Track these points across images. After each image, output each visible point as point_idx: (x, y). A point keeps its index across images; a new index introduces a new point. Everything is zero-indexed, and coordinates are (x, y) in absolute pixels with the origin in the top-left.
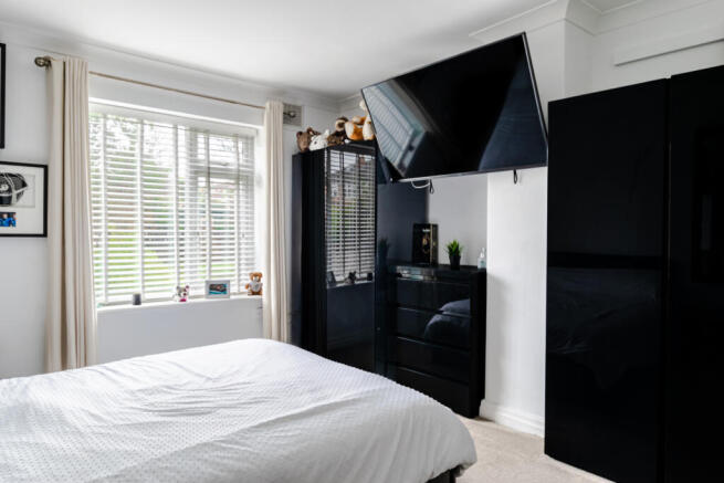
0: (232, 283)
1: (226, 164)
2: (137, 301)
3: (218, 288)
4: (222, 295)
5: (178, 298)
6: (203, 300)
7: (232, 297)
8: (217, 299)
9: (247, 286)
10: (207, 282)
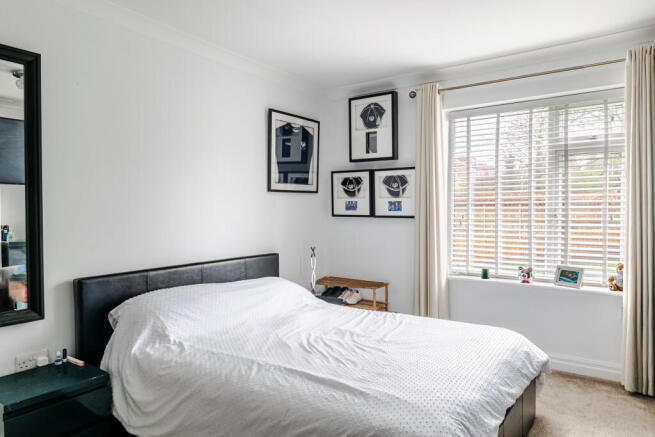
0: (585, 272)
1: (594, 138)
2: (485, 275)
3: (569, 275)
4: (572, 284)
5: (521, 279)
6: (552, 285)
7: (584, 288)
8: (566, 287)
9: (612, 280)
10: (559, 268)
